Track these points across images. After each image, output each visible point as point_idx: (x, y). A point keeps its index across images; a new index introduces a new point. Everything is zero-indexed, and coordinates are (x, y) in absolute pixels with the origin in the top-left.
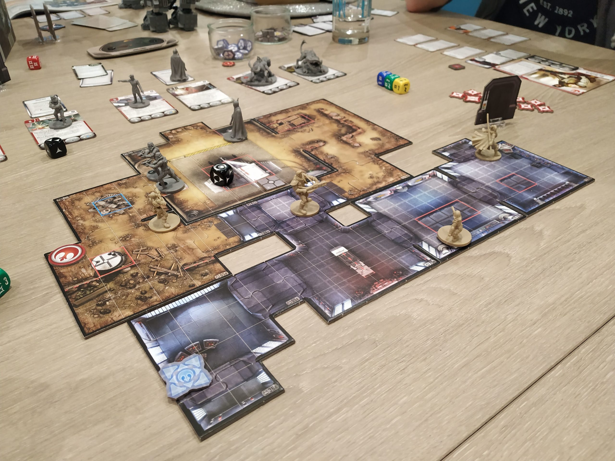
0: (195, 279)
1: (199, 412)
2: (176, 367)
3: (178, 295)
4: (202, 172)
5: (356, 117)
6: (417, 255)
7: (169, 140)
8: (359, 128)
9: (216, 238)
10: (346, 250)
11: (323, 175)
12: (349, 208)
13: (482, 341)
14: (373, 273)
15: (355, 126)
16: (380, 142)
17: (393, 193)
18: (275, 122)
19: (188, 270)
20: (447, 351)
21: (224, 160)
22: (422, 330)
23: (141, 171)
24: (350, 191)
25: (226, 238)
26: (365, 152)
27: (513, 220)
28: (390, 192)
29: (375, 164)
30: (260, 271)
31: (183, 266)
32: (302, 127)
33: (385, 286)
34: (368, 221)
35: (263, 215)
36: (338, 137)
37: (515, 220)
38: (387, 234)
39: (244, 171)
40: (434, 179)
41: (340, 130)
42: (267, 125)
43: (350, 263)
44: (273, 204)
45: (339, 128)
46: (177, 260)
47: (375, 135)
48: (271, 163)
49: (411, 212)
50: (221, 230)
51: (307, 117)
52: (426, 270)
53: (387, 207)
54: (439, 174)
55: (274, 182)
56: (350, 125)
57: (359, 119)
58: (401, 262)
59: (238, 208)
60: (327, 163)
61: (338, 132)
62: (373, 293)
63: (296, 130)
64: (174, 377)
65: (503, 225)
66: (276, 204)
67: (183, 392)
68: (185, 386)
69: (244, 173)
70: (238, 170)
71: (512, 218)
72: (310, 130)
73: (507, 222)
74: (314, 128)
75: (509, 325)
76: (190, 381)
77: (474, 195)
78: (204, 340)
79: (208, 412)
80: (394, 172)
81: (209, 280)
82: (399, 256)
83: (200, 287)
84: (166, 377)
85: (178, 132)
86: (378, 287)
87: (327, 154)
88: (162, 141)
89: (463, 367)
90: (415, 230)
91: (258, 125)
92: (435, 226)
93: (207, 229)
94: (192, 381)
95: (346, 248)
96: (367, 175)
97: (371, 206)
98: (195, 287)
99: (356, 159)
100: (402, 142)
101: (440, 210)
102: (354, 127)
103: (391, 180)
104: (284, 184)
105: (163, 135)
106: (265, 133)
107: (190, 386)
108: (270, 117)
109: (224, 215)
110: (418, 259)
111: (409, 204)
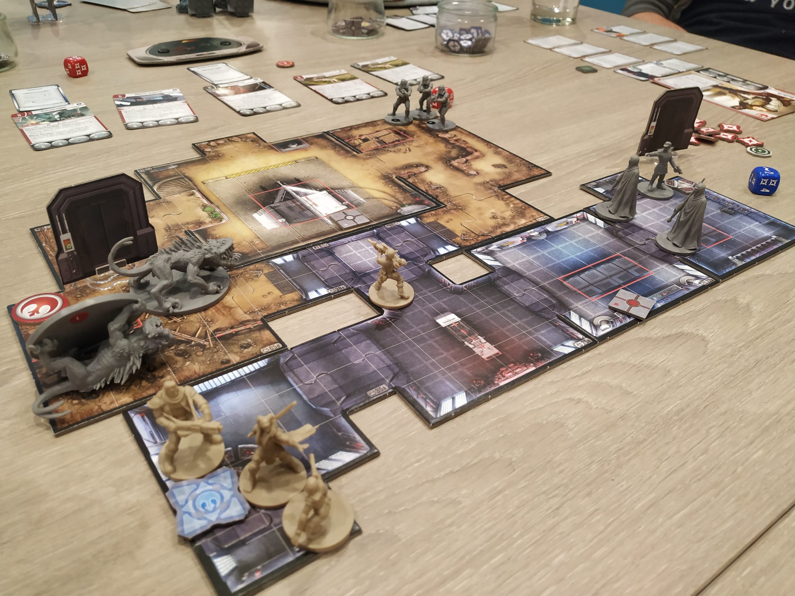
0: (232, 352)
1: (225, 561)
2: (194, 486)
3: (203, 376)
4: (250, 200)
5: (472, 136)
6: (564, 330)
7: (205, 155)
8: (476, 151)
9: (265, 293)
10: (458, 319)
11: (424, 212)
12: (462, 259)
13: (675, 468)
14: (498, 353)
15: (470, 147)
16: (506, 170)
17: (525, 241)
18: (357, 137)
19: (220, 338)
20: (623, 480)
21: (284, 184)
22: (582, 447)
23: (161, 194)
24: (464, 235)
25: (281, 294)
26: (484, 183)
27: (700, 285)
28: (521, 239)
29: (499, 199)
30: (328, 344)
31: (214, 331)
32: (395, 146)
33: (517, 373)
34: (490, 279)
35: (336, 263)
36: (447, 161)
37: (704, 286)
38: (518, 298)
39: (310, 201)
40: (583, 224)
41: (449, 152)
42: (346, 141)
43: (464, 337)
44: (352, 249)
45: (448, 150)
46: (206, 323)
47: (498, 160)
48: (350, 192)
49: (552, 268)
50: (273, 283)
51: (402, 133)
52: (578, 352)
53: (517, 260)
54: (591, 218)
55: (354, 218)
56: (463, 145)
57: (476, 139)
58: (540, 340)
59: (299, 252)
60: (430, 195)
61: (446, 155)
62: (498, 384)
63: (386, 149)
64: (190, 503)
65: (687, 292)
66: (356, 249)
67: (201, 528)
68: (205, 519)
69: (311, 203)
70: (303, 199)
71: (700, 283)
72: (406, 150)
73: (692, 288)
74: (412, 148)
75: (714, 443)
76: (215, 509)
77: (643, 248)
78: (240, 446)
79: (239, 562)
80: (527, 211)
81: (253, 354)
82: (537, 330)
83: (238, 363)
84: (177, 502)
85: (219, 144)
86: (507, 375)
87: (431, 183)
88: (195, 155)
89: (649, 508)
90: (559, 294)
91: (334, 140)
92: (587, 289)
93: (252, 279)
94: (218, 511)
95: (458, 315)
96: (488, 214)
97: (494, 258)
98: (231, 364)
99: (472, 192)
100: (536, 172)
101: (595, 267)
102: (469, 149)
103: (522, 222)
104: (369, 221)
105: (196, 147)
106: (342, 152)
107: (214, 518)
108: (350, 130)
109: (279, 261)
110: (565, 337)
111: (549, 256)
